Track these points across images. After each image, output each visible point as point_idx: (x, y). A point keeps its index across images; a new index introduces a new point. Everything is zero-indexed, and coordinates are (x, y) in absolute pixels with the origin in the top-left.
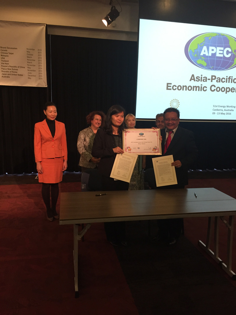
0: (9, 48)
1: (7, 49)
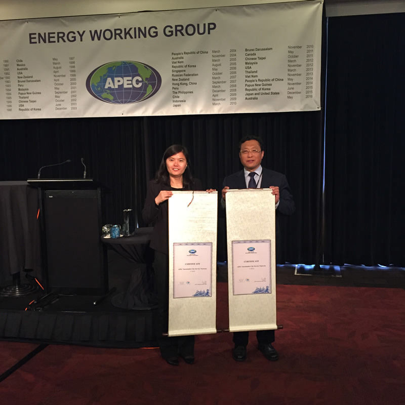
1: (255, 52)
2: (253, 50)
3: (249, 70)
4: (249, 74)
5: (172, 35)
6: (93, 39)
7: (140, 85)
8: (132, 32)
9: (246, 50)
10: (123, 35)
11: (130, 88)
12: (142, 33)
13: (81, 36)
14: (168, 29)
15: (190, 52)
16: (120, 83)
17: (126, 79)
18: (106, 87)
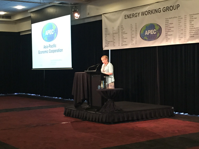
0: (194, 14)
1: (193, 16)
2: (192, 15)
3: (191, 24)
5: (165, 11)
6: (142, 15)
8: (153, 11)
9: (190, 15)
10: (151, 13)
11: (152, 34)
12: (156, 11)
13: (139, 14)
14: (164, 9)
15: (173, 17)
16: (150, 33)
17: (151, 30)
18: (145, 34)
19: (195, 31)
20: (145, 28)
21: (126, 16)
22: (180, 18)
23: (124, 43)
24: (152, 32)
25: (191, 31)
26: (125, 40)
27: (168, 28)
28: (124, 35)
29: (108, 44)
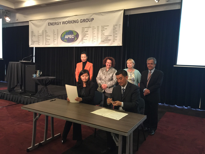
0: (105, 26)
1: (104, 27)
2: (103, 26)
3: (102, 33)
4: (102, 34)
5: (82, 22)
6: (63, 24)
7: (74, 37)
8: (72, 22)
10: (70, 23)
11: (71, 38)
12: (74, 22)
13: (60, 23)
14: (81, 20)
15: (88, 27)
16: (69, 37)
17: (70, 35)
18: (65, 38)
19: (105, 38)
20: (65, 33)
21: (50, 23)
22: (94, 28)
23: (47, 43)
24: (70, 36)
25: (102, 37)
26: (48, 41)
27: (84, 34)
28: (47, 37)
29: (33, 43)
